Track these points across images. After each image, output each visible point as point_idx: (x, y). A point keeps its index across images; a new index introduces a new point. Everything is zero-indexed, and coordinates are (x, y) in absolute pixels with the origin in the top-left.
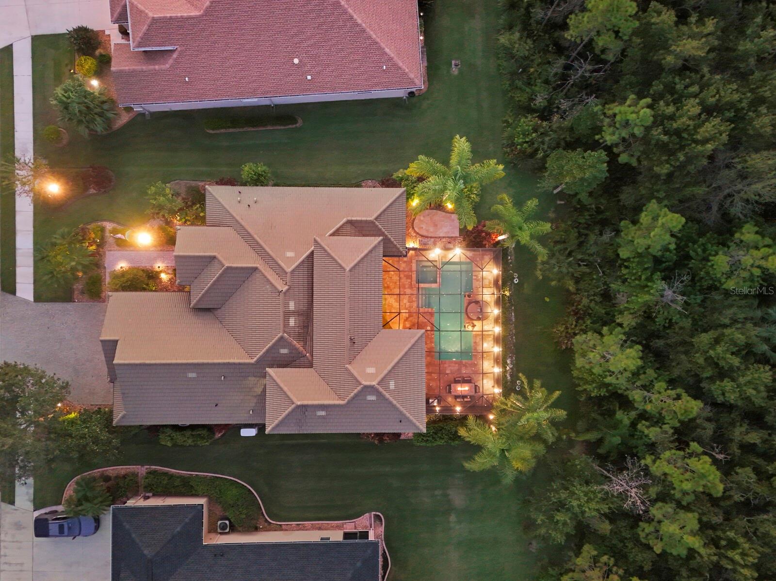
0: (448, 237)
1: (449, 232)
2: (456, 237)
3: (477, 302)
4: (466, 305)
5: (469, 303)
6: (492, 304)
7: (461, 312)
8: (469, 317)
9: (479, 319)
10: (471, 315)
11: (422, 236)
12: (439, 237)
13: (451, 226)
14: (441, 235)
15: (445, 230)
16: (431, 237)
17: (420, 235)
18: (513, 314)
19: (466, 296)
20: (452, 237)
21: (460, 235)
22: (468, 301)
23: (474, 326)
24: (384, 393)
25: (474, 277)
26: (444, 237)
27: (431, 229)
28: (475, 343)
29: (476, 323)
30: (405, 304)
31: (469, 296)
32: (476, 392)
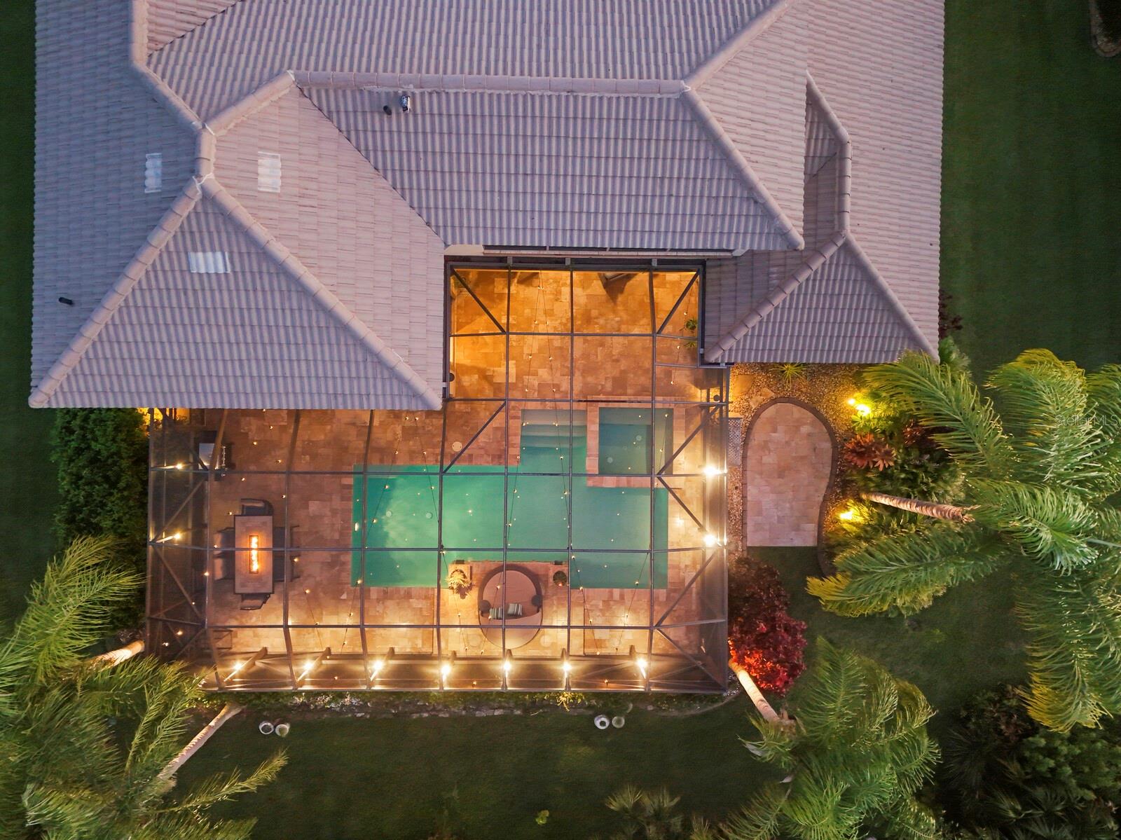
0: (744, 511)
1: (760, 513)
2: (744, 537)
3: (538, 603)
4: (529, 565)
5: (535, 578)
6: (532, 652)
7: (506, 549)
8: (490, 575)
9: (484, 608)
10: (496, 584)
11: (749, 430)
12: (744, 484)
13: (780, 520)
14: (752, 491)
15: (768, 501)
16: (744, 458)
17: (752, 423)
18: (497, 713)
19: (558, 568)
20: (744, 524)
21: (749, 548)
22: (541, 572)
23: (462, 591)
24: (172, 224)
25: (616, 592)
26: (744, 497)
27: (770, 459)
28: (408, 595)
29: (472, 596)
30: (536, 374)
31: (559, 577)
32: (245, 596)
